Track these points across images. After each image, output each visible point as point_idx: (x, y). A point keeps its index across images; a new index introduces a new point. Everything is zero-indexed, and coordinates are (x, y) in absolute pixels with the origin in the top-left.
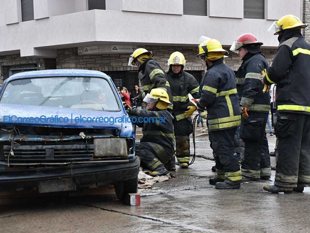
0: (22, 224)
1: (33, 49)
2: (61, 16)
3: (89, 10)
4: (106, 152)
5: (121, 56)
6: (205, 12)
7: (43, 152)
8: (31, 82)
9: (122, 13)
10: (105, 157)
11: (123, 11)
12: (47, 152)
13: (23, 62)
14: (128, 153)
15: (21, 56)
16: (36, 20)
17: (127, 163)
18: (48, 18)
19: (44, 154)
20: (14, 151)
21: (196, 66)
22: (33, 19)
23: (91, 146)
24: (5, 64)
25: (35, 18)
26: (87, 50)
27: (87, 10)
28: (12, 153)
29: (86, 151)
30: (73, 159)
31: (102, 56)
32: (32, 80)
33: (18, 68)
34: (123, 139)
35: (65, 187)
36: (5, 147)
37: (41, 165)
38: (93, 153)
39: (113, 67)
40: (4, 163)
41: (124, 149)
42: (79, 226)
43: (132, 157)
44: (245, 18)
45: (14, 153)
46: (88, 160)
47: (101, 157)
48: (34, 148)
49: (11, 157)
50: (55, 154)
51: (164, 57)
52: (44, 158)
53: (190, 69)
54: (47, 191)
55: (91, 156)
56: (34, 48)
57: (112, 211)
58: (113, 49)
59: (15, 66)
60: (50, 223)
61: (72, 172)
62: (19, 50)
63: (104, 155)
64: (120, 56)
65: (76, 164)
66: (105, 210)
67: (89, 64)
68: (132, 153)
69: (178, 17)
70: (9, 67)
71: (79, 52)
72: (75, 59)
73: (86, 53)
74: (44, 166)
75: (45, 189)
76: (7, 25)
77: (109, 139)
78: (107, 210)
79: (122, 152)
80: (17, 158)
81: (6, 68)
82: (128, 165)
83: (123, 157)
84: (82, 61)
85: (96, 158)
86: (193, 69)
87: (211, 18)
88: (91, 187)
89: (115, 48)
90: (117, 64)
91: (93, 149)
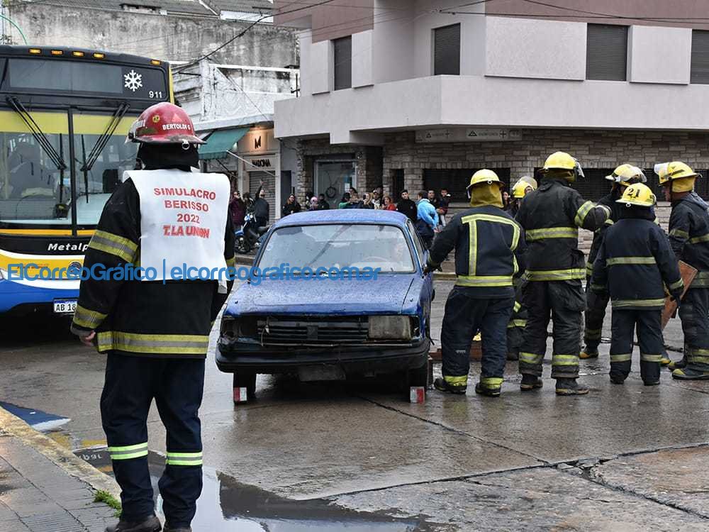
0: (276, 419)
1: (348, 132)
2: (390, 83)
3: (435, 74)
4: (384, 333)
5: (483, 145)
6: (622, 75)
7: (304, 331)
8: (301, 231)
9: (484, 79)
10: (382, 339)
11: (486, 76)
12: (309, 331)
13: (335, 151)
14: (412, 335)
15: (331, 143)
16: (356, 88)
17: (410, 347)
18: (372, 85)
19: (306, 333)
20: (270, 327)
21: (607, 162)
22: (350, 87)
23: (364, 325)
24: (309, 153)
25: (353, 86)
26: (429, 136)
27: (431, 75)
28: (267, 330)
29: (358, 331)
30: (341, 340)
31: (453, 145)
32: (303, 228)
33: (328, 159)
34: (406, 317)
35: (332, 375)
36: (260, 323)
37: (302, 346)
38: (367, 333)
39: (469, 163)
40: (257, 342)
41: (407, 330)
42: (340, 427)
43: (417, 341)
44: (691, 83)
45: (270, 331)
46: (360, 343)
47: (377, 339)
48: (294, 324)
49: (266, 335)
50: (319, 333)
51: (553, 148)
52: (306, 337)
53: (596, 167)
54: (310, 378)
55: (365, 338)
56: (350, 131)
57: (389, 408)
58: (470, 135)
59: (323, 156)
60: (308, 420)
61: (340, 357)
62: (329, 134)
63: (380, 337)
64: (481, 145)
65: (344, 346)
66: (381, 406)
67: (432, 156)
68: (418, 335)
69: (576, 84)
70: (314, 158)
71: (417, 138)
72: (412, 149)
73: (428, 140)
74: (306, 347)
75: (307, 376)
76: (314, 95)
77: (387, 317)
78: (384, 407)
79: (404, 333)
80: (273, 336)
81: (310, 159)
82: (410, 351)
83: (405, 341)
84: (422, 152)
85: (371, 340)
86: (600, 167)
87: (634, 85)
88: (367, 376)
89: (473, 134)
90: (476, 158)
91: (366, 329)
